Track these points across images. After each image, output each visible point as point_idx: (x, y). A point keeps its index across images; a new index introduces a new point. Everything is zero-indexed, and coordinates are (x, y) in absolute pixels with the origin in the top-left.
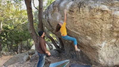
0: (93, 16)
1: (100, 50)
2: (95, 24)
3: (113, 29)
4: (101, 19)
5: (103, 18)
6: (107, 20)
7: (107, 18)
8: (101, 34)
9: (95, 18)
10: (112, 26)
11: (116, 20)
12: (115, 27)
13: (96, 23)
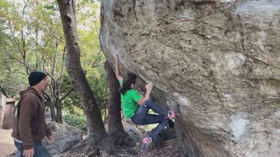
0: (167, 23)
1: (232, 143)
2: (179, 51)
3: (251, 70)
4: (195, 32)
5: (203, 29)
6: (219, 36)
7: (218, 31)
8: (214, 88)
9: (173, 32)
10: (243, 57)
11: (253, 35)
12: (257, 61)
13: (181, 48)
